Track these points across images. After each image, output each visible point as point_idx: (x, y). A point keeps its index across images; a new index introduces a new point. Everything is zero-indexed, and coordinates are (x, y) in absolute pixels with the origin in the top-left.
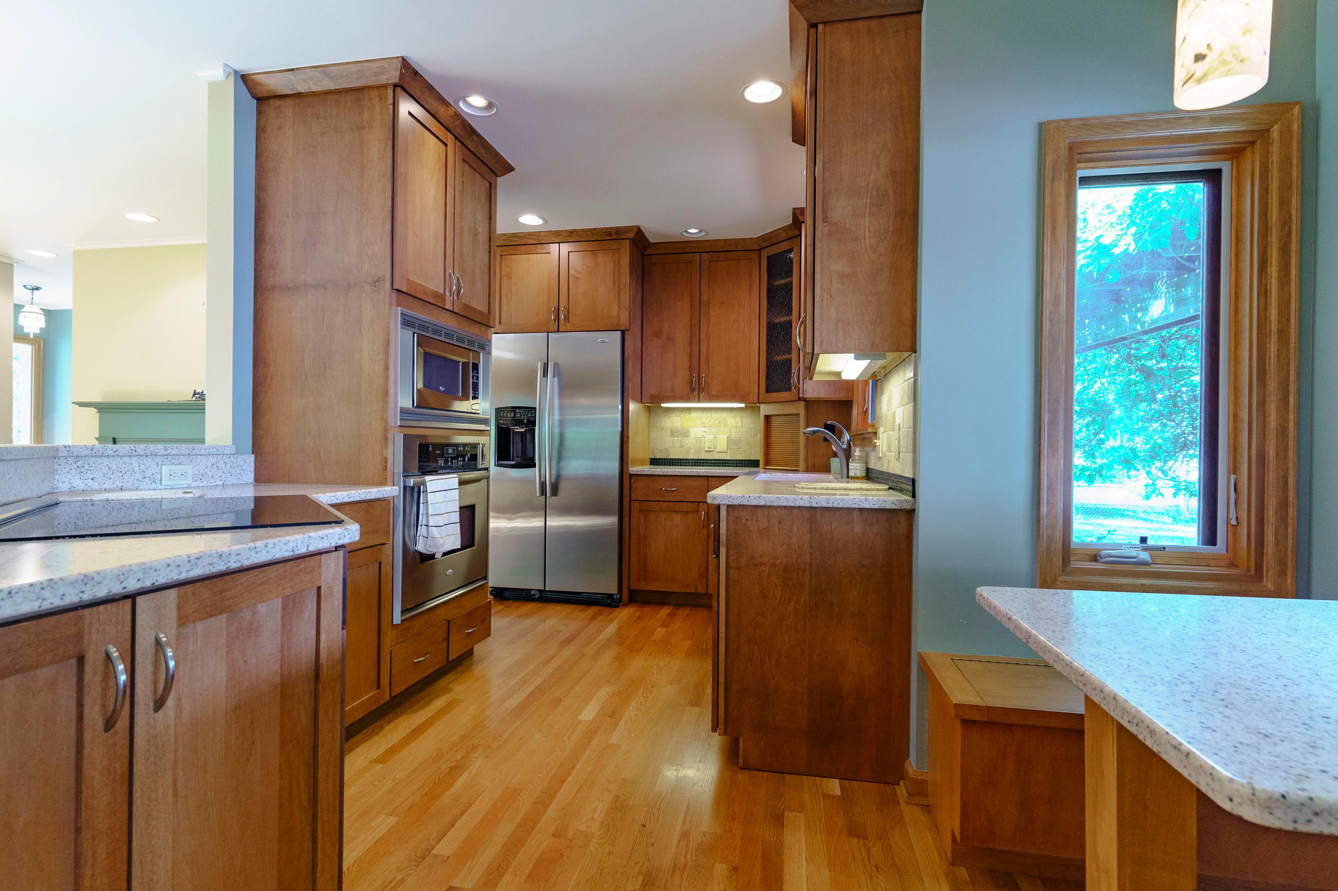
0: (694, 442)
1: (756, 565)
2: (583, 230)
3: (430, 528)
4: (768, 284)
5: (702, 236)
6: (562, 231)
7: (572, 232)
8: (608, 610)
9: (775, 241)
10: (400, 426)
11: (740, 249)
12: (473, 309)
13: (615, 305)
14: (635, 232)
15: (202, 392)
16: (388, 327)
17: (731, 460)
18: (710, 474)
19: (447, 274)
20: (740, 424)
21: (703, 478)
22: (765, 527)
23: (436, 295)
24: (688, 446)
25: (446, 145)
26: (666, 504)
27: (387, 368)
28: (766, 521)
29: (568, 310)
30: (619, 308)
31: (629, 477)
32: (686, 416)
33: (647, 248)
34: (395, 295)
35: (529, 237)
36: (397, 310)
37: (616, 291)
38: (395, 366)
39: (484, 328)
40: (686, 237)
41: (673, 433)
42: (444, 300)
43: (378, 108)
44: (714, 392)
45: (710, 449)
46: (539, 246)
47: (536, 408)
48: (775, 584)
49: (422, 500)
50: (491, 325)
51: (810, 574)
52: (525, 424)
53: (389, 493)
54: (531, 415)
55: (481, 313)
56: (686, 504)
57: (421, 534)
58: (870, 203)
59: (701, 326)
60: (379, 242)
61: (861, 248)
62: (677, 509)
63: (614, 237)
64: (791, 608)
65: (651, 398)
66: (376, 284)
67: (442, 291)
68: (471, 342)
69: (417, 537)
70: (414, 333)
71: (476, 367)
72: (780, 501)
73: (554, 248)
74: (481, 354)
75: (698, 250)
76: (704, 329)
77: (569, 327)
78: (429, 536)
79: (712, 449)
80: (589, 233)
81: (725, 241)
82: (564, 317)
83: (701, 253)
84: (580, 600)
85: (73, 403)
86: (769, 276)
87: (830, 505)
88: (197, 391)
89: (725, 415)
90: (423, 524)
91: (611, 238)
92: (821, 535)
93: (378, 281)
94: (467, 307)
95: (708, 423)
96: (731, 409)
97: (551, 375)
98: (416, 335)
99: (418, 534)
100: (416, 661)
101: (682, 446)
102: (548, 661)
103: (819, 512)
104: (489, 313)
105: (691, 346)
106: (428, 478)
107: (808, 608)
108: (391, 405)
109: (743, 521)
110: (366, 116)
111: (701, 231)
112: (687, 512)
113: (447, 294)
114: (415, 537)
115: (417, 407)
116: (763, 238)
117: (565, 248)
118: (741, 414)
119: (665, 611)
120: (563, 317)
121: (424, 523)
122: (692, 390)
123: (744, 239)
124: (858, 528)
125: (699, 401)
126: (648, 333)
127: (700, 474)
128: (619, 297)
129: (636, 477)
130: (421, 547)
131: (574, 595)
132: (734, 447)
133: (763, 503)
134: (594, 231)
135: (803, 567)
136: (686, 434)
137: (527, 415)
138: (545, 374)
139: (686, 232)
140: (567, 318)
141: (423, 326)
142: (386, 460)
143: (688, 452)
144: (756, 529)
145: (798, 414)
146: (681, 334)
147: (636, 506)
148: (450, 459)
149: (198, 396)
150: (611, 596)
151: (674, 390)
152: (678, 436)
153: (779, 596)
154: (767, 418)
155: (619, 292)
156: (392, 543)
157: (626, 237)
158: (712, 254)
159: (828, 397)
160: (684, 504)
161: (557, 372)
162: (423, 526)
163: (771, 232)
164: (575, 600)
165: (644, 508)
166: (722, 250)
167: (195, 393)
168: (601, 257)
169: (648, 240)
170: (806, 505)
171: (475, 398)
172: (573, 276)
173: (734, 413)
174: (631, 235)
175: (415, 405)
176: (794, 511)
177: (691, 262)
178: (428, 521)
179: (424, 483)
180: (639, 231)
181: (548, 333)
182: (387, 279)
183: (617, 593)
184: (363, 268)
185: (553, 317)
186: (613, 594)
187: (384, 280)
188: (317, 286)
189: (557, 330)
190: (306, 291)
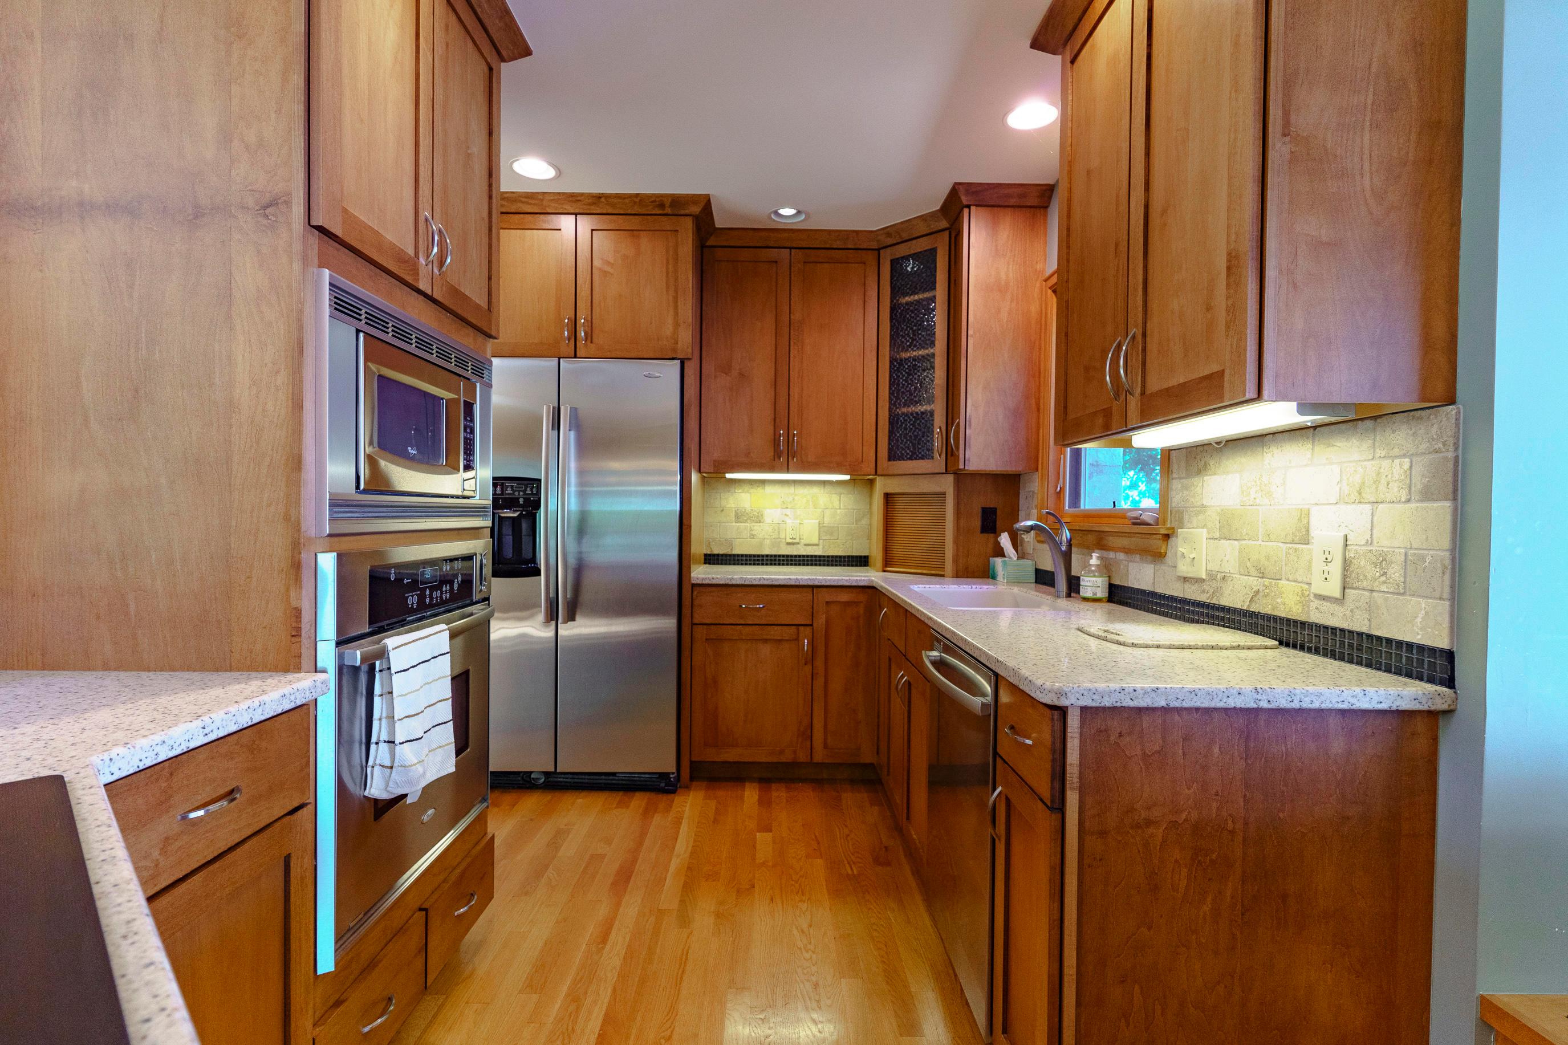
0: (770, 530)
1: (1138, 826)
2: (619, 196)
3: (398, 748)
4: (892, 301)
5: (800, 223)
6: (582, 194)
7: (600, 198)
8: (664, 798)
9: (905, 236)
10: (330, 535)
11: (850, 247)
12: (465, 298)
13: (670, 320)
14: (702, 205)
16: (301, 312)
17: (824, 556)
18: (816, 583)
19: (421, 219)
20: (836, 504)
21: (805, 590)
22: (1157, 748)
23: (401, 257)
24: (761, 536)
26: (747, 629)
27: (297, 405)
28: (1159, 736)
29: (590, 323)
30: (676, 325)
31: (690, 587)
32: (758, 492)
33: (711, 235)
34: (314, 239)
35: (526, 200)
36: (320, 277)
37: (671, 298)
38: (317, 403)
39: (480, 338)
40: (778, 223)
41: (740, 516)
42: (415, 271)
44: (811, 458)
45: (794, 541)
46: (542, 217)
47: (540, 480)
48: (1176, 861)
49: (377, 689)
50: (493, 334)
51: (1244, 840)
52: (519, 506)
53: (308, 694)
54: (532, 491)
55: (478, 307)
56: (779, 628)
57: (377, 762)
58: (1373, 103)
59: (792, 359)
60: (273, 116)
61: (1355, 192)
62: (765, 637)
63: (668, 211)
64: (1206, 908)
65: (715, 466)
66: (268, 211)
67: (411, 252)
68: (461, 363)
69: (369, 770)
70: (358, 331)
71: (469, 407)
72: (1195, 699)
73: (567, 222)
74: (478, 385)
75: (788, 244)
76: (795, 364)
77: (592, 349)
78: (396, 765)
79: (797, 541)
80: (627, 201)
81: (830, 232)
82: (586, 333)
83: (791, 248)
84: (614, 784)
86: (893, 288)
87: (1296, 705)
89: (816, 490)
90: (382, 738)
91: (661, 212)
92: (1266, 761)
94: (455, 292)
95: (791, 502)
96: (824, 483)
97: (565, 427)
98: (361, 335)
99: (370, 763)
100: (366, 1029)
101: (753, 536)
102: (604, 938)
103: (1262, 717)
104: (489, 310)
105: (775, 388)
106: (391, 642)
107: (1239, 906)
108: (309, 490)
109: (1113, 738)
111: (799, 212)
112: (780, 641)
113: (422, 261)
114: (364, 768)
115: (366, 491)
116: (887, 231)
117: (585, 224)
118: (839, 489)
119: (751, 794)
120: (583, 334)
121: (384, 736)
122: (778, 454)
123: (857, 232)
124: (1337, 746)
125: (788, 471)
126: (709, 368)
127: (802, 583)
128: (676, 307)
129: (702, 589)
130: (377, 789)
131: (603, 777)
132: (828, 537)
133: (1162, 703)
134: (638, 199)
135: (1230, 826)
136: (758, 518)
137: (524, 491)
138: (556, 425)
139: (776, 213)
140: (589, 337)
141: (377, 319)
142: (298, 613)
143: (761, 544)
144: (1139, 752)
145: (944, 494)
146: (761, 370)
147: (700, 633)
148: (428, 592)
150: (664, 776)
151: (749, 453)
152: (745, 521)
153: (1183, 884)
154: (888, 497)
155: (676, 302)
156: (314, 803)
157: (687, 212)
158: (807, 251)
159: (1001, 469)
160: (776, 628)
161: (576, 423)
162: (382, 745)
163: (902, 223)
164: (605, 784)
165: (712, 637)
166: (823, 246)
168: (645, 242)
169: (714, 223)
170: (1248, 706)
171: (468, 467)
172: (600, 269)
173: (828, 488)
174: (696, 210)
175: (362, 487)
176: (1215, 714)
177: (776, 262)
178: (392, 731)
179: (383, 654)
180: (706, 203)
181: (559, 358)
182: (295, 201)
183: (674, 770)
184: (233, 173)
185: (566, 333)
186: (668, 774)
187: (288, 203)
188: (112, 208)
189: (573, 355)
190: (82, 218)
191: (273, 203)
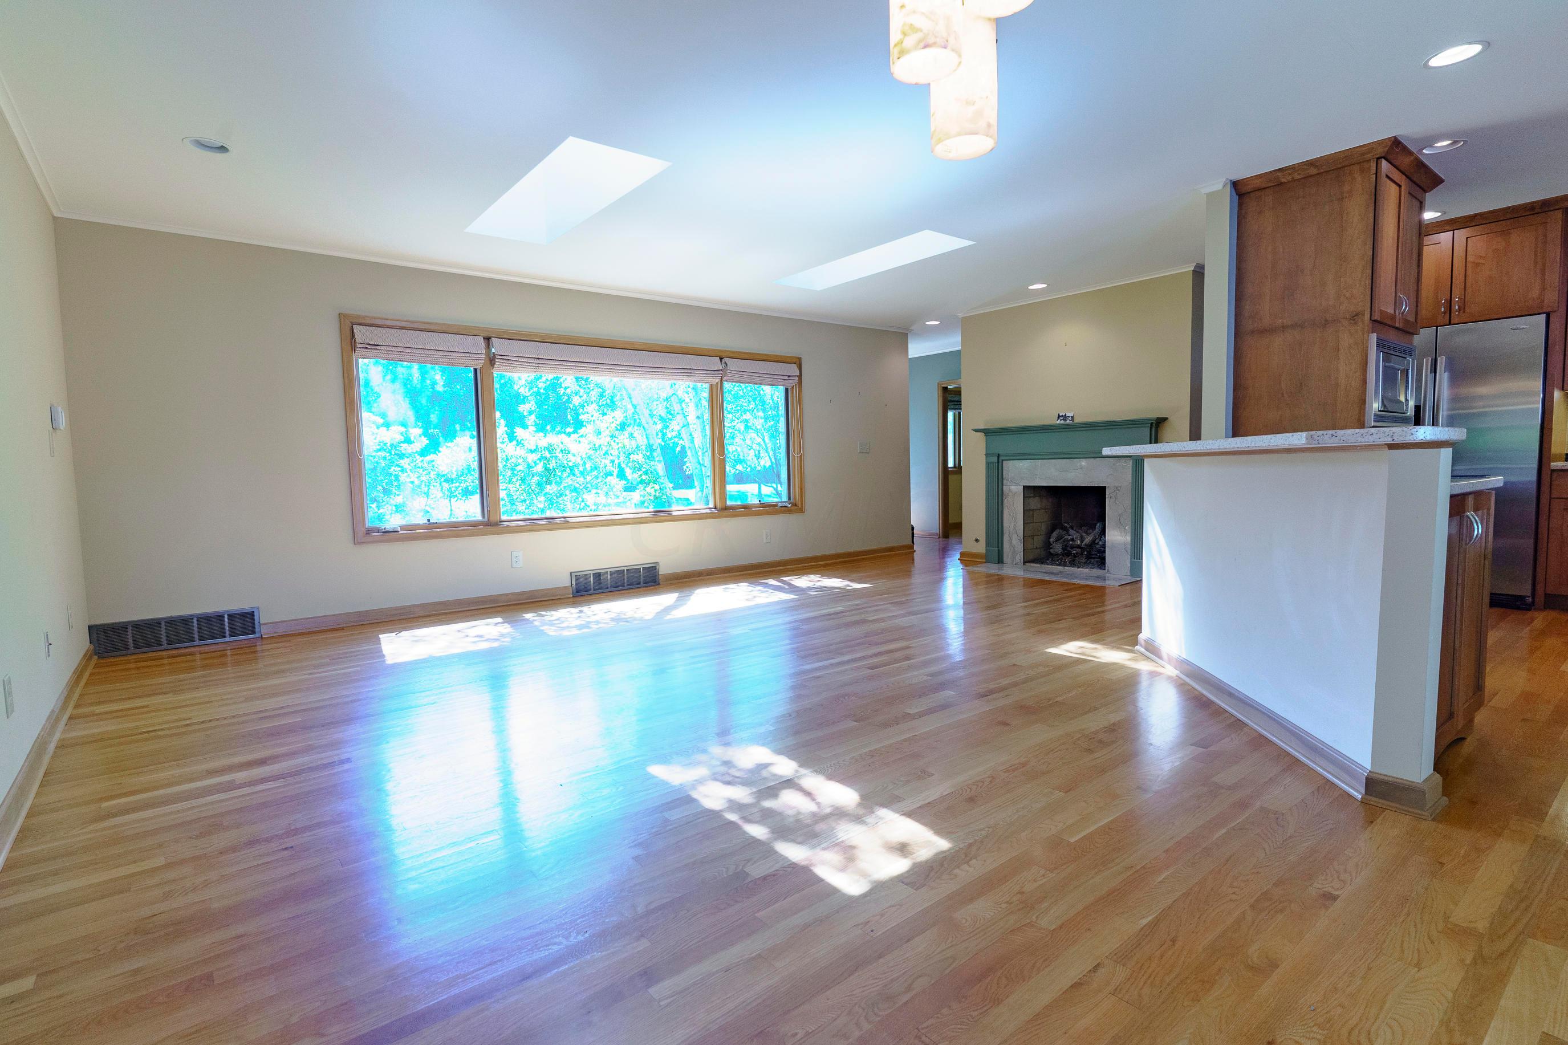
6: (1457, 219)
7: (1476, 216)
12: (1408, 322)
13: (1537, 286)
15: (1065, 415)
16: (1365, 349)
19: (1398, 297)
23: (1392, 317)
25: (1400, 186)
27: (1364, 382)
29: (1464, 300)
30: (1544, 288)
31: (1550, 473)
34: (1372, 324)
36: (1372, 336)
37: (1538, 271)
38: (1372, 380)
39: (1411, 337)
42: (1395, 321)
43: (1359, 179)
47: (1420, 407)
50: (1416, 333)
55: (1412, 323)
60: (1357, 285)
63: (1538, 211)
67: (1393, 314)
70: (1383, 352)
73: (1447, 236)
74: (1410, 360)
77: (1465, 317)
80: (1500, 213)
82: (1460, 307)
85: (972, 430)
88: (1061, 414)
91: (1533, 213)
93: (1355, 317)
94: (1406, 321)
97: (1441, 370)
108: (1367, 411)
110: (1346, 188)
113: (1396, 314)
117: (1461, 235)
120: (1457, 307)
128: (1542, 277)
129: (1560, 474)
134: (1511, 210)
138: (1433, 370)
140: (1463, 309)
141: (1387, 345)
147: (1559, 505)
149: (1062, 418)
155: (1542, 272)
157: (1557, 207)
161: (1450, 367)
167: (1059, 416)
168: (1515, 236)
171: (1406, 400)
172: (1474, 262)
174: (1565, 204)
181: (1435, 327)
182: (1366, 313)
183: (1529, 594)
184: (1341, 307)
185: (1443, 309)
186: (1525, 597)
187: (1363, 315)
188: (1293, 326)
189: (1448, 323)
190: (1283, 331)
191: (1357, 315)
